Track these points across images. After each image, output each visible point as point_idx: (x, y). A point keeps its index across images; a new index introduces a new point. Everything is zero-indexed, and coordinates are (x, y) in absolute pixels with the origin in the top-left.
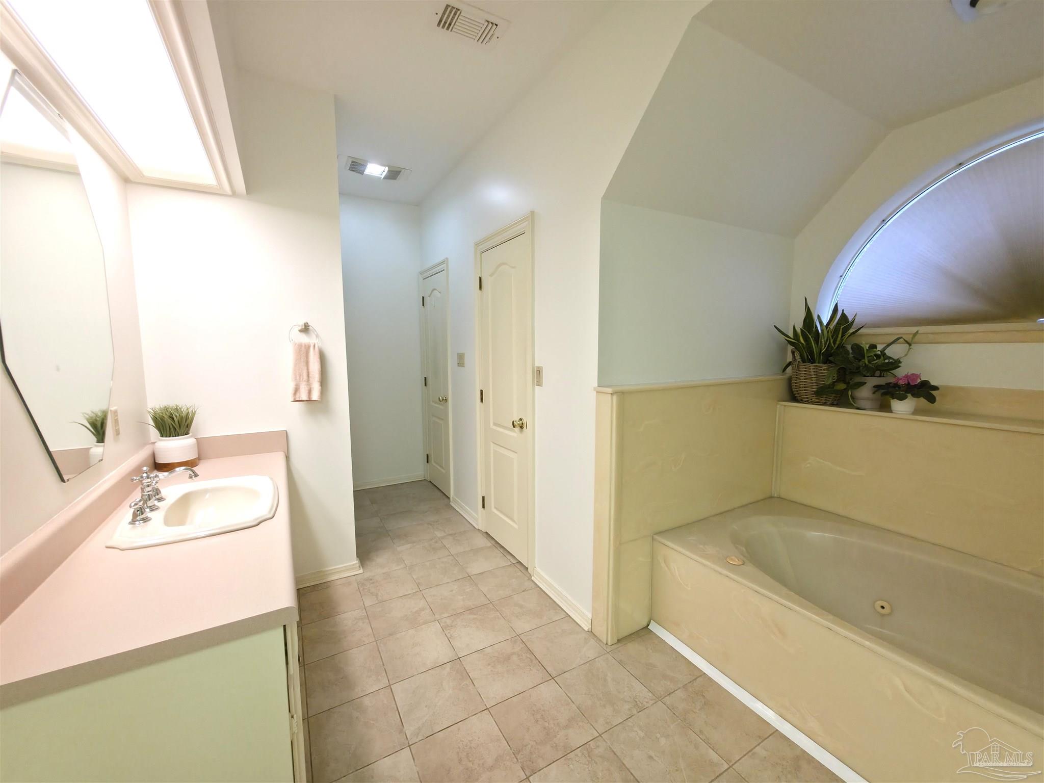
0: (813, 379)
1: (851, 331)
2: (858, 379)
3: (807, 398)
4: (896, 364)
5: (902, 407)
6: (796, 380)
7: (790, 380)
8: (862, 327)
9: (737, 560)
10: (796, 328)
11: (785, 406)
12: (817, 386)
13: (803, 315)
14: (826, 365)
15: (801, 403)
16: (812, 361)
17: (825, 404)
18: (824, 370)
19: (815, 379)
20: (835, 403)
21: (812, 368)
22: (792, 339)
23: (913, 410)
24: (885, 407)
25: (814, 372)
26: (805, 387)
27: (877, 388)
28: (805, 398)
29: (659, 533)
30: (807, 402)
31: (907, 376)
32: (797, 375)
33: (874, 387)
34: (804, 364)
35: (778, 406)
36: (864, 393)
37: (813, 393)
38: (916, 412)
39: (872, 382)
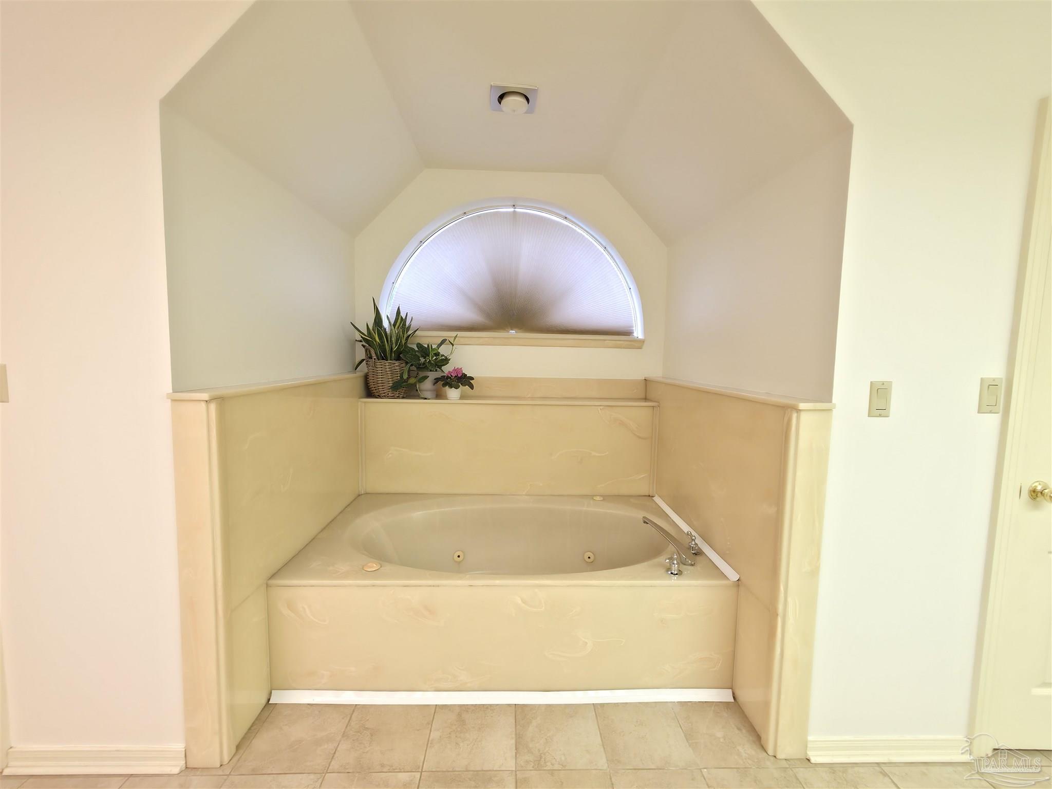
0: (389, 375)
1: (410, 333)
2: (422, 374)
3: (384, 393)
4: (446, 361)
5: (453, 394)
6: (373, 377)
7: (366, 377)
8: (417, 330)
9: (375, 565)
10: (369, 327)
11: (365, 402)
12: (392, 381)
13: (373, 316)
14: (398, 362)
15: (378, 398)
16: (385, 358)
17: (398, 397)
18: (397, 366)
19: (391, 375)
20: (405, 396)
21: (387, 364)
22: (366, 336)
23: (459, 396)
24: (439, 396)
25: (389, 368)
26: (382, 383)
27: (437, 380)
28: (382, 393)
29: (273, 576)
30: (385, 397)
31: (455, 370)
32: (373, 372)
33: (435, 379)
34: (379, 361)
35: (359, 403)
36: (427, 385)
37: (389, 388)
38: (463, 397)
39: (432, 375)
